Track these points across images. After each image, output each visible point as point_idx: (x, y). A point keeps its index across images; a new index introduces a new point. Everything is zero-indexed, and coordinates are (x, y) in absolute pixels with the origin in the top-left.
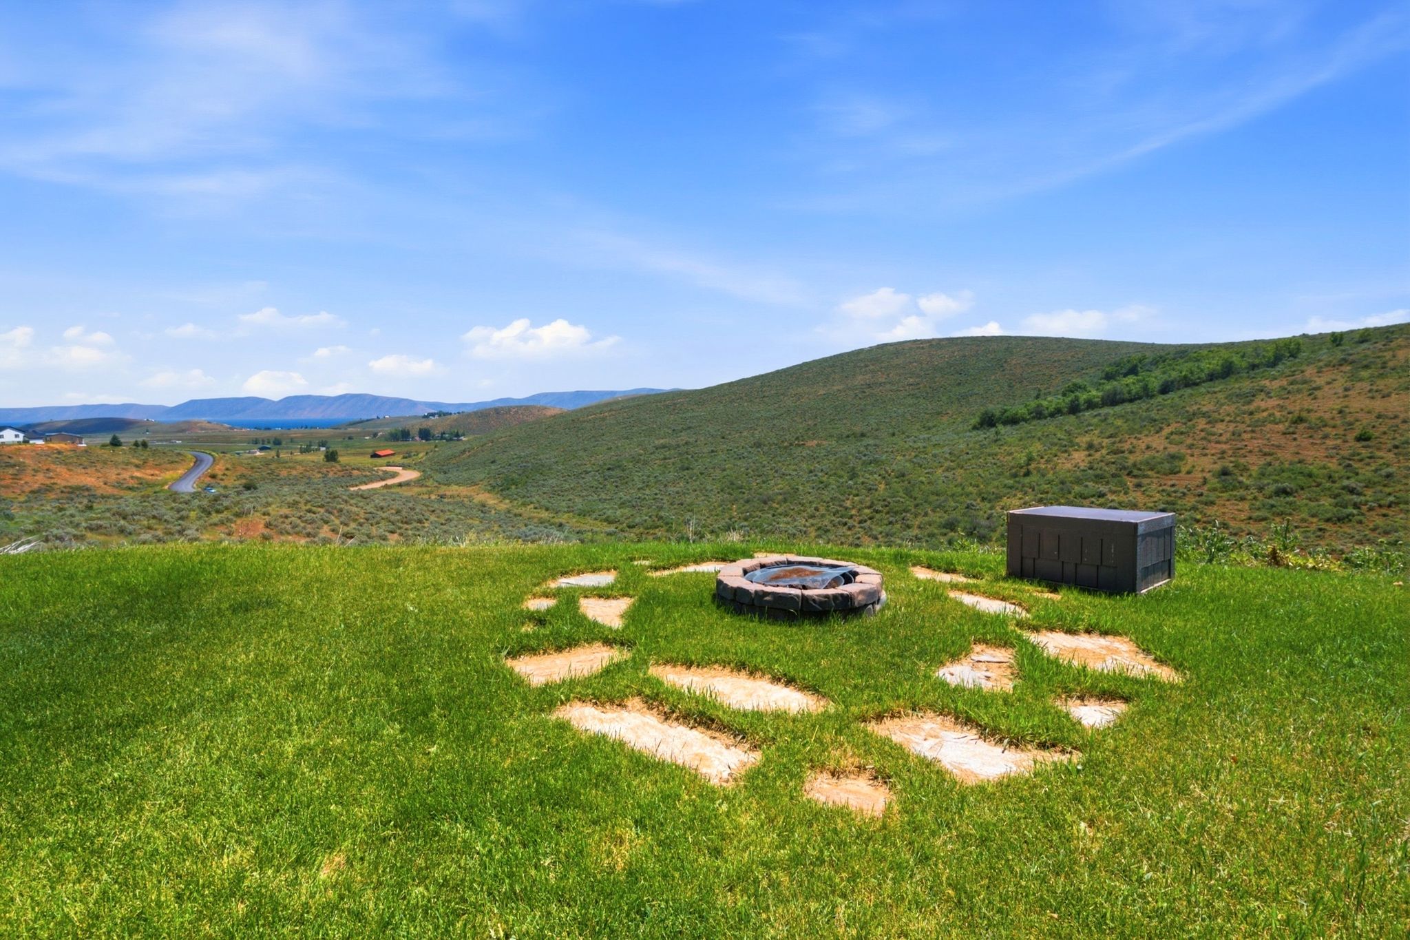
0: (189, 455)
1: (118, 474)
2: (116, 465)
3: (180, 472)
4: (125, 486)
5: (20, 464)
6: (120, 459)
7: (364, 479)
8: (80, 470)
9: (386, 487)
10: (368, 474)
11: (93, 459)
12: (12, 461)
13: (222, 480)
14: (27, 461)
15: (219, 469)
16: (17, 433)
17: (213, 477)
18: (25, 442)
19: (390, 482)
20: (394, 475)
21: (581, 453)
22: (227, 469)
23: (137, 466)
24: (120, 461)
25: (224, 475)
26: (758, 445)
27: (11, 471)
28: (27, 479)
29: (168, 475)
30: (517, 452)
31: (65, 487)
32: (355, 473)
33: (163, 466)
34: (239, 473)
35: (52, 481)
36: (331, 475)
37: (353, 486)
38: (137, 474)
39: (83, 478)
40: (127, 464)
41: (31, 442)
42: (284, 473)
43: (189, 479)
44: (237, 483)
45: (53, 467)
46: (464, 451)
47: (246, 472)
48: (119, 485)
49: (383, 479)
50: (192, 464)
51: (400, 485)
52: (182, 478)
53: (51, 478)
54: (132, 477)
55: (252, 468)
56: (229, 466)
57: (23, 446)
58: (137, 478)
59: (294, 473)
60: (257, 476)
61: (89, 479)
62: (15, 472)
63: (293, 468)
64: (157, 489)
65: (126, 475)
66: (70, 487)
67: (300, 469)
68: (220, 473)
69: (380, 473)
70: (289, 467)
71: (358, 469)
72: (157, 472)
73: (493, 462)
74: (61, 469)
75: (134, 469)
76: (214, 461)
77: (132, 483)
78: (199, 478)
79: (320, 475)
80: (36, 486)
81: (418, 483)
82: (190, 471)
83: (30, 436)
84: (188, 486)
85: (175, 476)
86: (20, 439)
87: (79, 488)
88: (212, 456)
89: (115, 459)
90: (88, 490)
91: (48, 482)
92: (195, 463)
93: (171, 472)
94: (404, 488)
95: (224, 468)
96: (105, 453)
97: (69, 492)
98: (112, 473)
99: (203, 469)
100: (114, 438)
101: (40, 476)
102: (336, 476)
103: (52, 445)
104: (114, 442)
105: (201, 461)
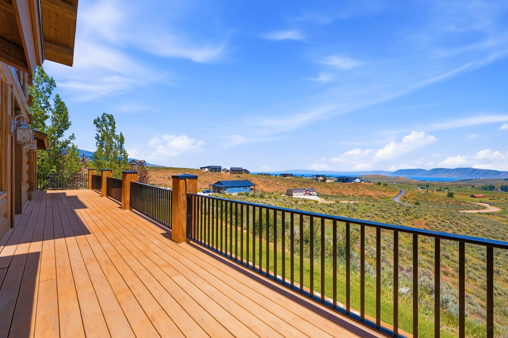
0: (398, 189)
1: (379, 193)
2: (379, 190)
6: (380, 189)
7: (467, 208)
8: (371, 191)
9: (479, 213)
10: (469, 205)
11: (374, 188)
12: (357, 187)
13: (408, 199)
14: (360, 187)
15: (407, 195)
17: (405, 198)
18: (360, 182)
19: (482, 211)
20: (484, 208)
22: (410, 196)
23: (384, 191)
25: (409, 197)
27: (357, 189)
28: (360, 192)
29: (392, 195)
32: (463, 204)
33: (391, 192)
34: (414, 198)
35: (365, 193)
36: (450, 203)
37: (461, 210)
38: (384, 194)
39: (371, 193)
40: (382, 190)
42: (430, 200)
43: (398, 197)
44: (413, 201)
45: (365, 189)
47: (416, 197)
48: (379, 197)
49: (477, 209)
50: (399, 193)
51: (488, 214)
52: (396, 197)
54: (382, 195)
55: (418, 196)
56: (410, 195)
58: (384, 195)
59: (434, 200)
60: (419, 199)
61: (372, 194)
64: (389, 199)
65: (381, 194)
66: (368, 196)
67: (437, 199)
68: (407, 197)
69: (476, 206)
70: (433, 198)
71: (464, 203)
72: (389, 194)
74: (367, 190)
75: (383, 192)
76: (406, 192)
77: (382, 197)
78: (401, 197)
79: (446, 203)
80: (361, 194)
81: (499, 214)
82: (398, 194)
83: (362, 181)
84: (397, 200)
85: (394, 196)
86: (359, 181)
87: (370, 196)
88: (405, 190)
89: (379, 188)
90: (372, 197)
91: (364, 193)
92: (400, 192)
93: (393, 194)
94: (490, 216)
95: (409, 195)
96: (376, 187)
97: (368, 197)
98: (378, 193)
99: (402, 195)
100: (379, 182)
101: (362, 191)
102: (453, 204)
103: (366, 183)
104: (379, 184)
105: (402, 192)
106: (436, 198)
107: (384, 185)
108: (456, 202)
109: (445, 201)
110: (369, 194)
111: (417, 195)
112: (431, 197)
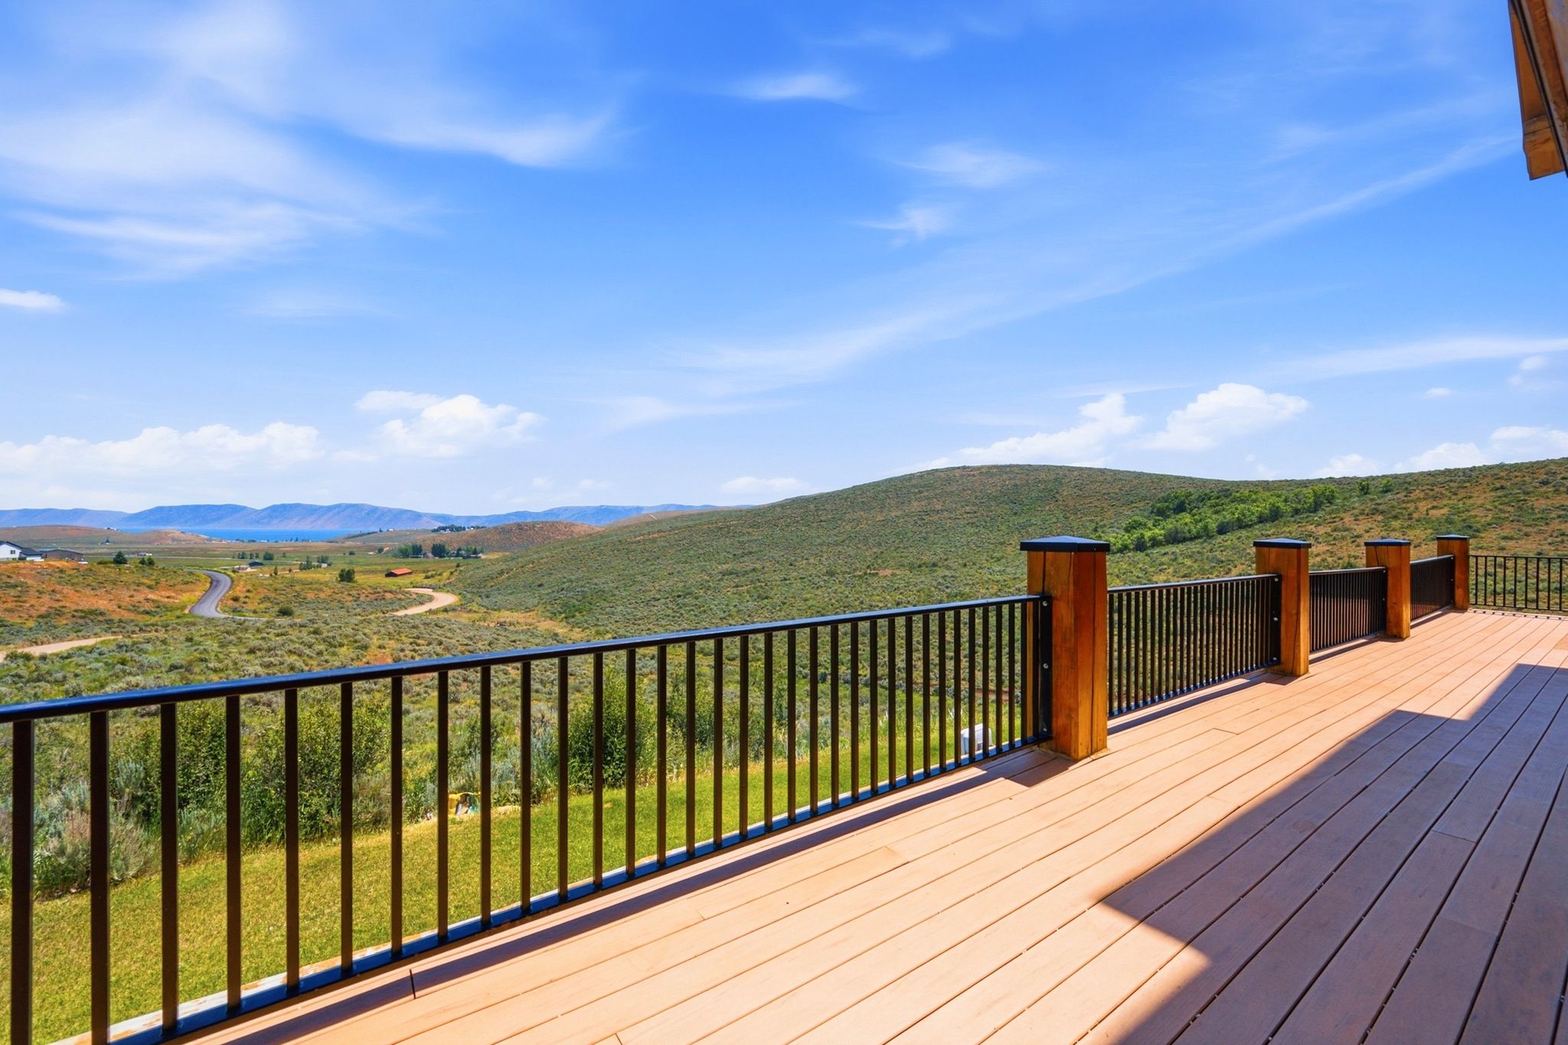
0: (201, 574)
1: (132, 596)
2: (126, 585)
3: (198, 594)
4: (142, 609)
5: (22, 585)
6: (129, 578)
7: (403, 603)
8: (88, 591)
9: (430, 611)
10: (400, 596)
11: (101, 579)
12: (12, 581)
13: (245, 603)
14: (30, 582)
15: (239, 591)
16: (13, 549)
17: (236, 599)
18: (21, 559)
19: (433, 606)
20: (431, 599)
21: (640, 578)
22: (248, 591)
23: (150, 587)
24: (130, 581)
25: (246, 597)
26: (831, 574)
27: (13, 592)
28: (33, 602)
29: (185, 597)
30: (565, 575)
31: (76, 611)
32: (388, 596)
33: (178, 587)
34: (262, 596)
35: (61, 604)
36: (362, 598)
37: (393, 610)
38: (151, 596)
39: (94, 601)
40: (138, 584)
41: (28, 559)
42: (311, 596)
43: (213, 597)
44: (262, 606)
45: (58, 587)
46: (502, 573)
48: (135, 609)
49: (421, 604)
50: (208, 585)
51: (445, 610)
52: (201, 600)
53: (58, 600)
54: (147, 600)
55: (276, 590)
56: (250, 588)
57: (21, 564)
58: (153, 601)
59: (322, 595)
60: (282, 598)
61: (101, 602)
62: (18, 594)
63: (321, 590)
64: (178, 613)
65: (139, 597)
66: (82, 611)
67: (329, 592)
68: (242, 595)
69: (414, 596)
70: (317, 590)
71: (390, 592)
72: (173, 594)
73: (540, 586)
74: (67, 590)
75: (147, 590)
76: (233, 581)
77: (148, 606)
78: (221, 600)
79: (351, 598)
80: (43, 610)
81: (462, 607)
82: (207, 593)
83: (27, 552)
84: (211, 609)
85: (194, 598)
86: (17, 555)
87: (92, 612)
88: (229, 575)
89: (123, 578)
90: (102, 614)
91: (57, 605)
92: (211, 583)
93: (188, 594)
94: (450, 613)
95: (245, 589)
96: (111, 572)
97: (81, 617)
98: (125, 595)
99: (222, 591)
100: (120, 555)
101: (46, 598)
102: (368, 599)
103: (52, 563)
104: (120, 560)
105: (218, 581)
106: (325, 589)
107: (142, 562)
108: (375, 593)
109: (350, 595)
110: (85, 605)
111: (271, 585)
112: (310, 589)
